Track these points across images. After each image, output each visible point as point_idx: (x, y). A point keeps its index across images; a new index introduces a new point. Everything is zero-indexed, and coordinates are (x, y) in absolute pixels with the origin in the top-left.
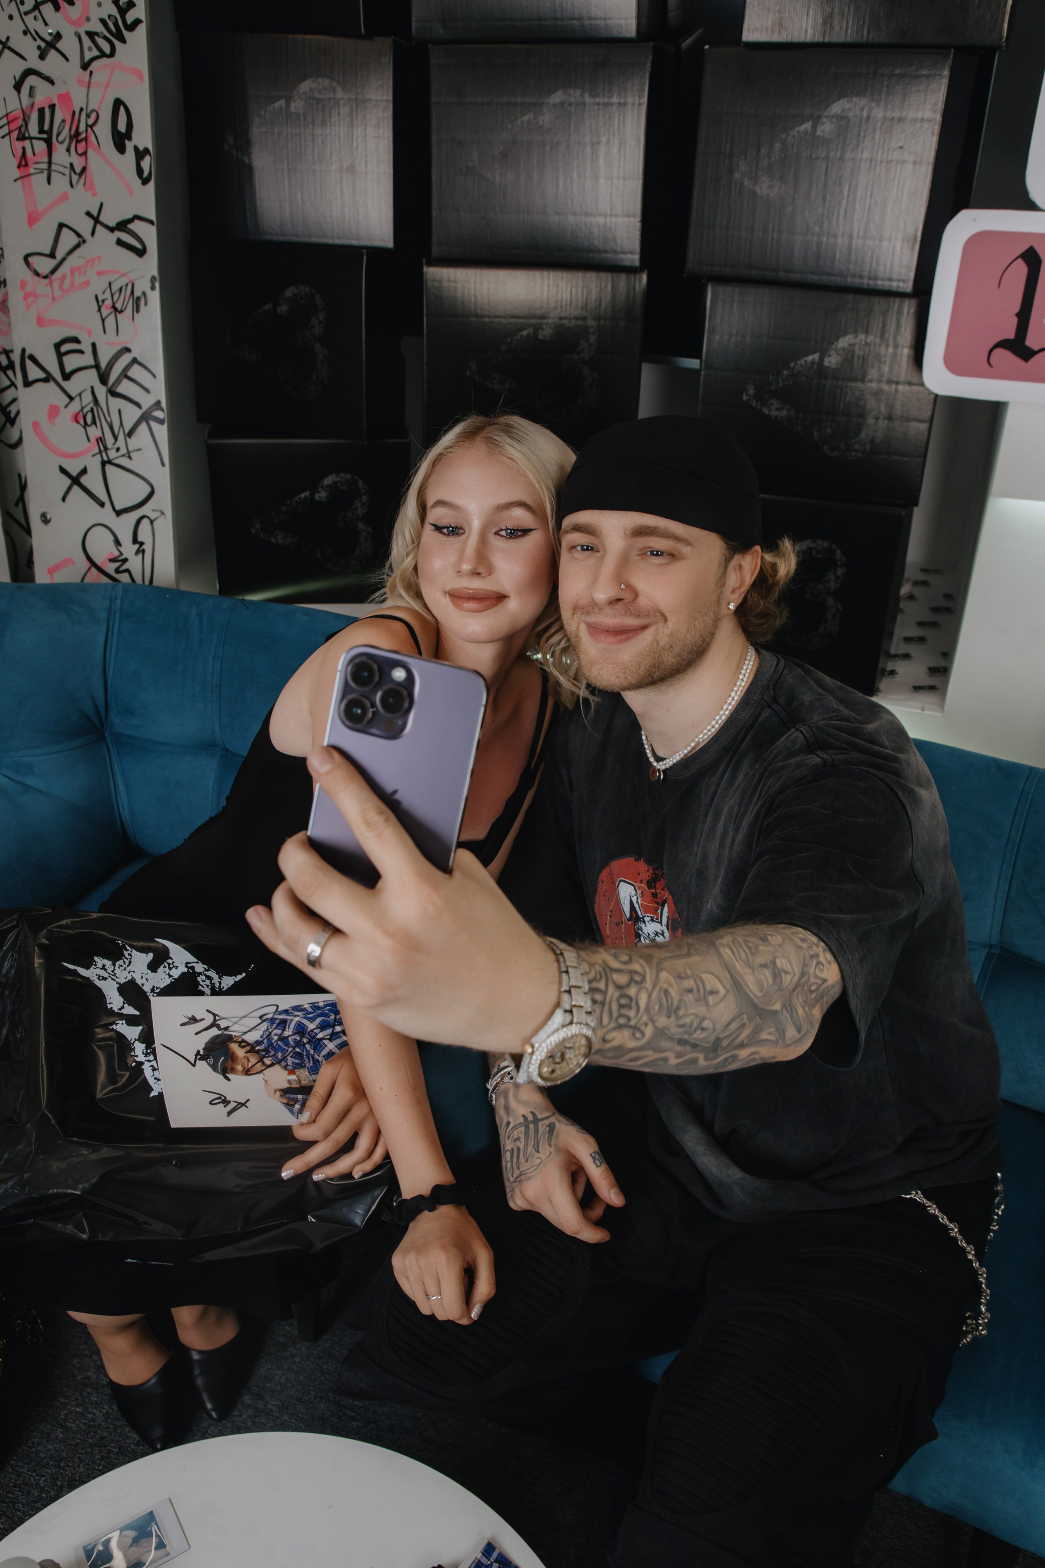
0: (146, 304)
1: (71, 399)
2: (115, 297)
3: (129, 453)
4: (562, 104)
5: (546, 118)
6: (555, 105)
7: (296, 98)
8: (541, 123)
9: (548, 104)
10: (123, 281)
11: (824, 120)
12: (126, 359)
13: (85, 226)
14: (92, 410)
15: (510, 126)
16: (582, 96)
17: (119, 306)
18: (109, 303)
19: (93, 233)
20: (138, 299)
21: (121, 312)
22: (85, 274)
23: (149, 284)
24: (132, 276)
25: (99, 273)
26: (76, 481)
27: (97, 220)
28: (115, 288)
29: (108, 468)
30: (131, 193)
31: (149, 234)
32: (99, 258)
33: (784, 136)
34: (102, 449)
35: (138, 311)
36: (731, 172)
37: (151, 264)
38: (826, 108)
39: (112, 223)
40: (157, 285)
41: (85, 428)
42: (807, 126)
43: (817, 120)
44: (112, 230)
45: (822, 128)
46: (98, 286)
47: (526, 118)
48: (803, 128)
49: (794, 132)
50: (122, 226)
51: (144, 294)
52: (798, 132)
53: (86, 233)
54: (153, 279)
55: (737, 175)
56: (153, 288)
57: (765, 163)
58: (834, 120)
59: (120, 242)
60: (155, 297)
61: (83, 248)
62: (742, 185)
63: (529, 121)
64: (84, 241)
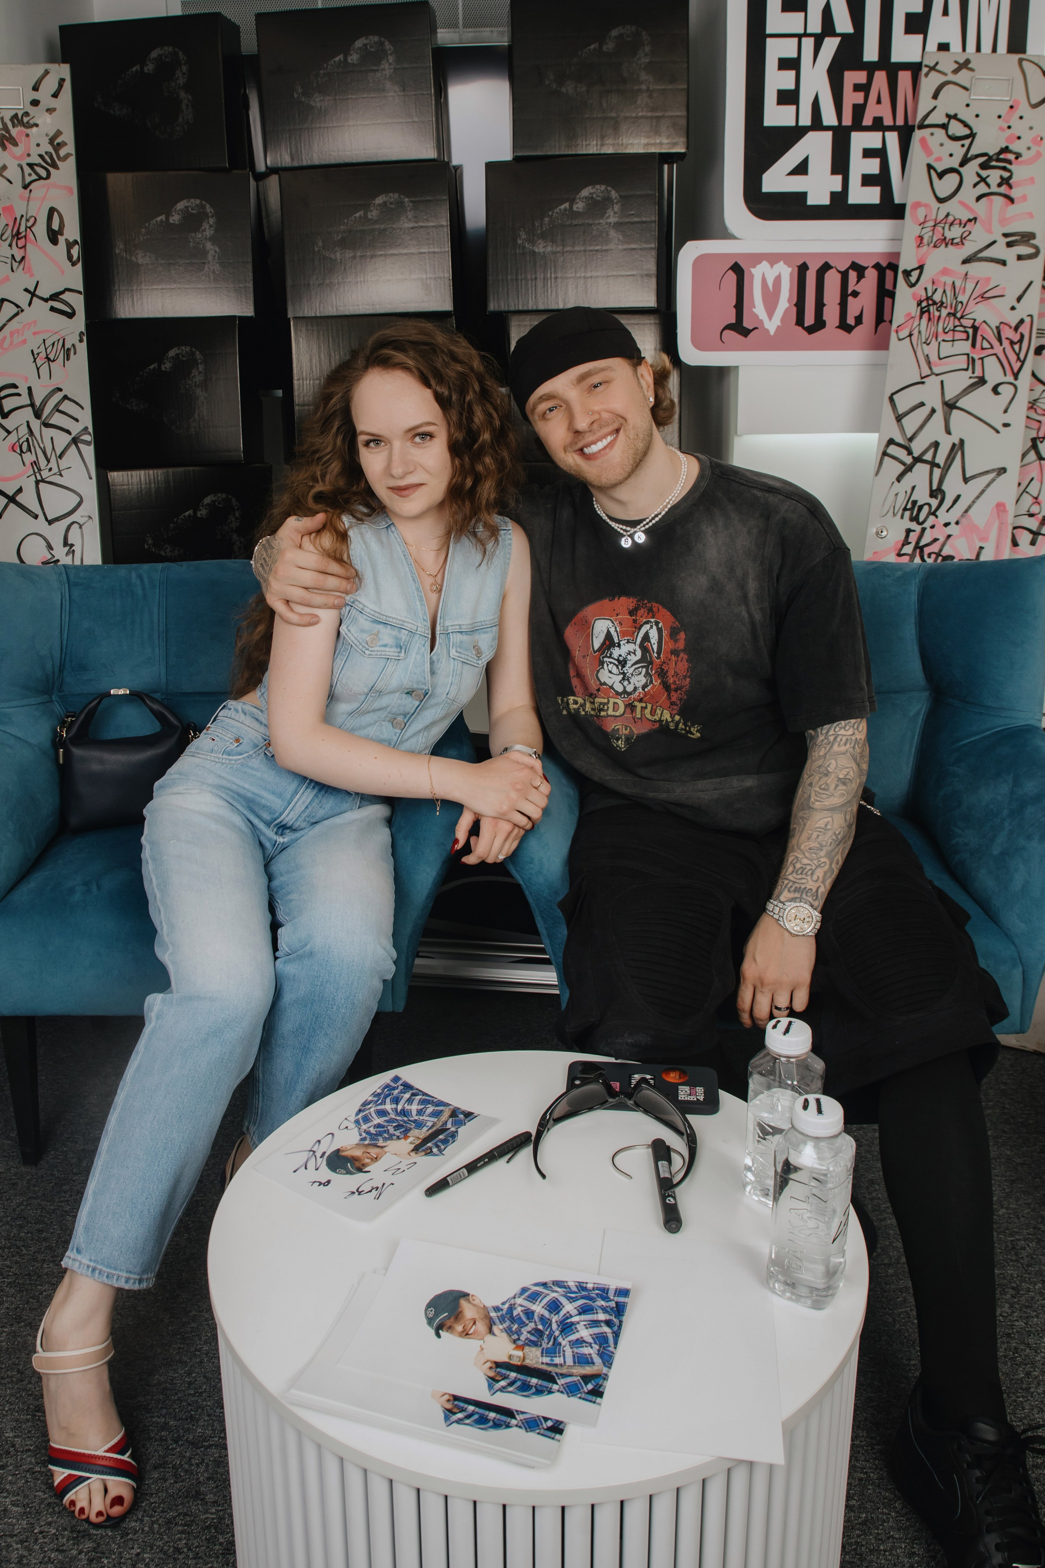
0: (75, 353)
1: (9, 432)
2: (49, 351)
3: (60, 471)
4: (385, 203)
5: (373, 214)
6: (379, 205)
7: (174, 213)
8: (370, 217)
9: (374, 204)
10: (55, 338)
11: (578, 201)
12: (58, 396)
13: (23, 299)
14: (27, 440)
15: (346, 221)
16: (399, 196)
17: (51, 357)
18: (43, 355)
19: (30, 304)
20: (69, 350)
21: (54, 361)
22: (22, 335)
23: (79, 338)
24: (63, 333)
25: (35, 334)
26: (12, 499)
27: (33, 294)
28: (48, 343)
29: (41, 485)
30: (63, 272)
31: (78, 302)
32: (35, 322)
33: (550, 213)
34: (36, 470)
35: (68, 360)
36: (515, 240)
37: (79, 323)
38: (578, 193)
39: (47, 296)
40: (85, 338)
41: (21, 455)
42: (567, 205)
43: (572, 201)
44: (46, 300)
45: (577, 206)
46: (34, 343)
47: (358, 215)
48: (563, 207)
49: (557, 210)
50: (55, 297)
51: (73, 345)
52: (560, 209)
53: (24, 304)
54: (81, 333)
55: (519, 242)
56: (81, 341)
57: (539, 232)
58: (584, 200)
59: (52, 309)
60: (82, 349)
61: (21, 315)
62: (524, 248)
63: (360, 217)
64: (22, 311)
